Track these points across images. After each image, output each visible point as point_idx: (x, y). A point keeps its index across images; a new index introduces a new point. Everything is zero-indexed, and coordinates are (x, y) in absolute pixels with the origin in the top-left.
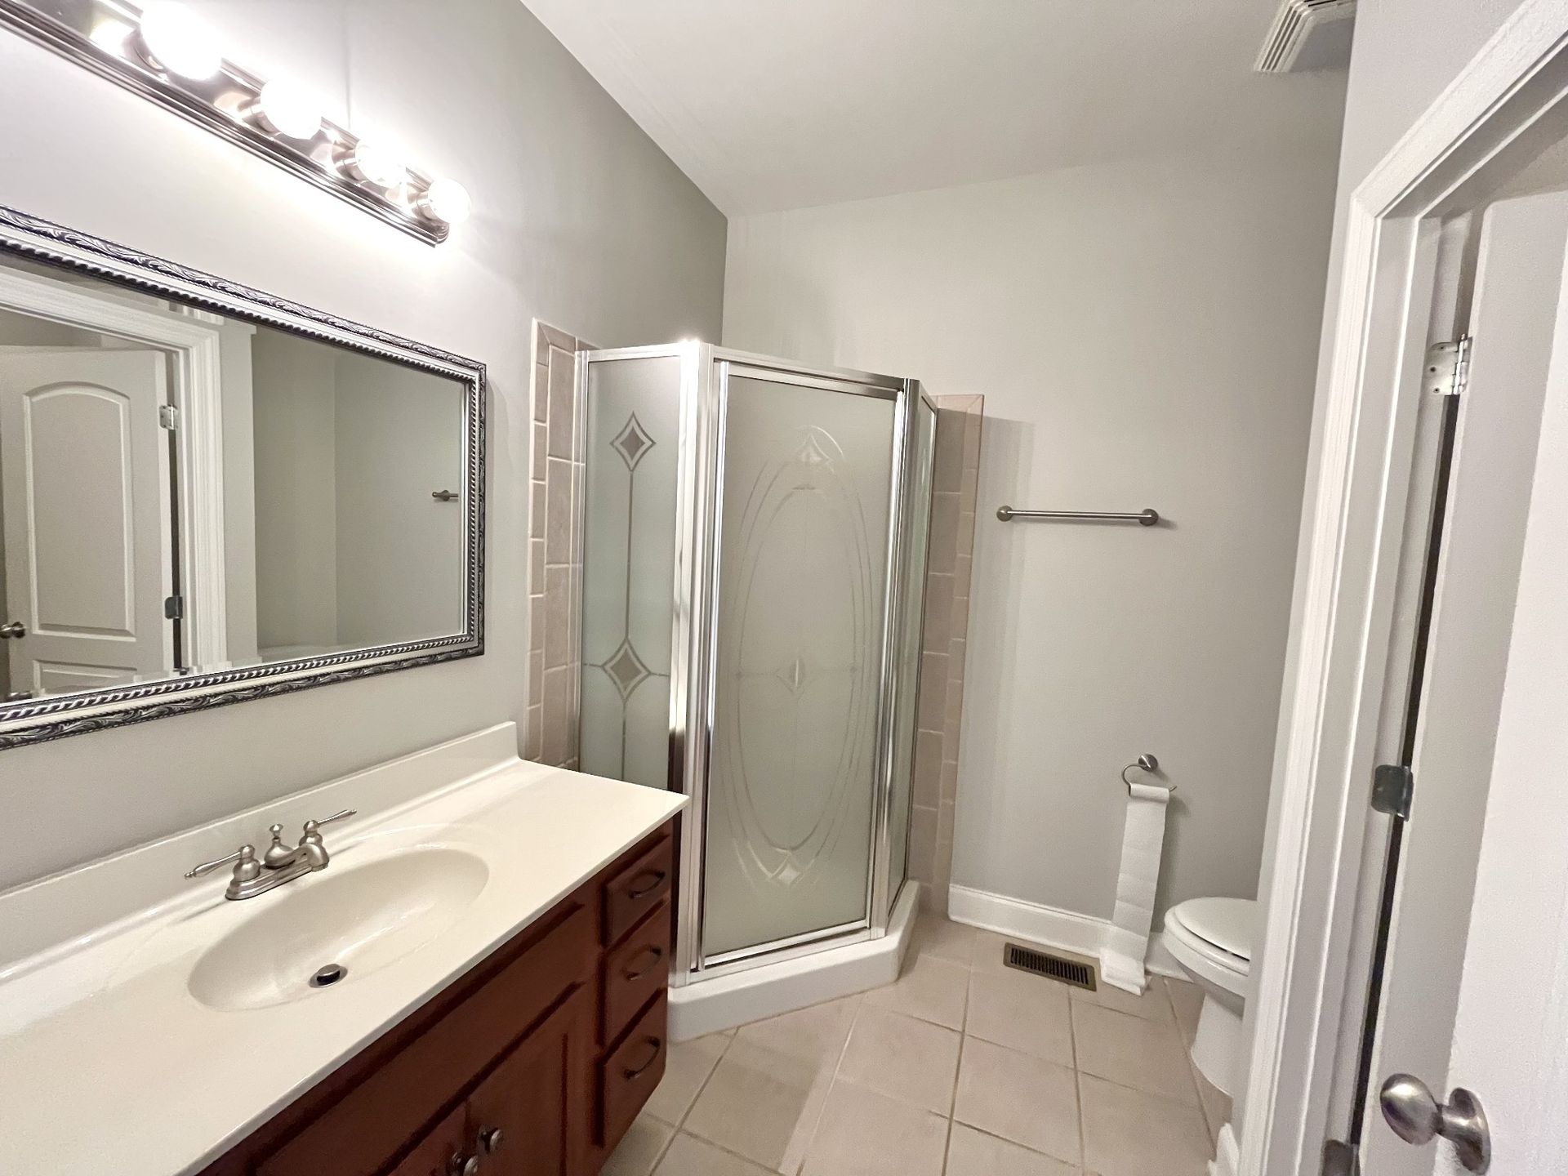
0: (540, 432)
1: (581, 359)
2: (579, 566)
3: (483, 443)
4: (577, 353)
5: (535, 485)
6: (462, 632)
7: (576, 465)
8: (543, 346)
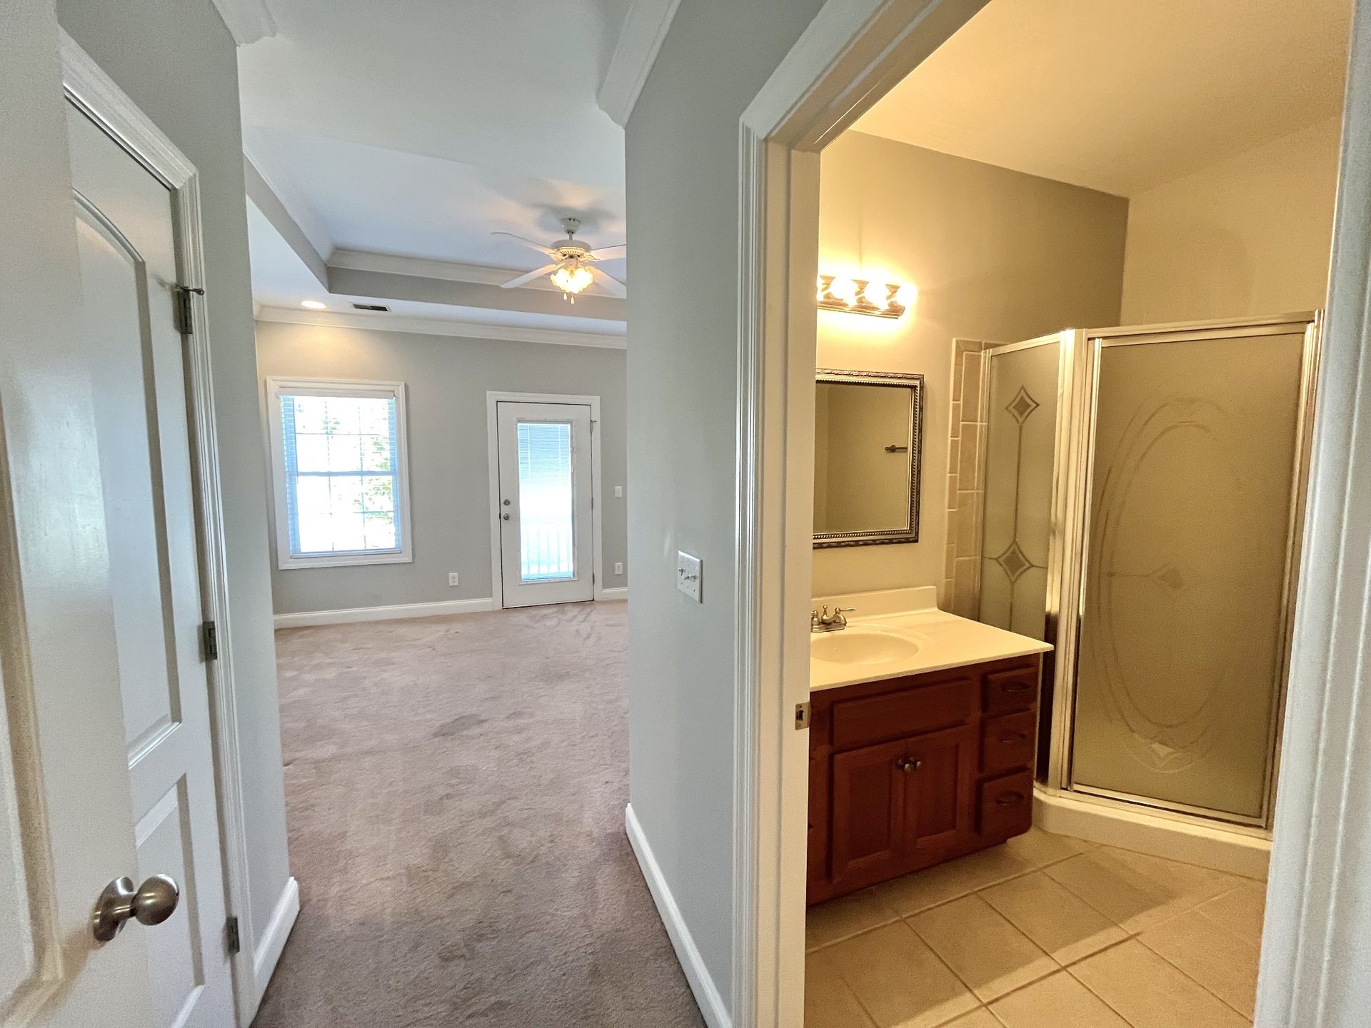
0: (956, 408)
1: (985, 355)
2: (981, 492)
3: (921, 420)
4: (983, 351)
5: (952, 441)
6: (906, 528)
7: (980, 424)
8: (959, 354)
